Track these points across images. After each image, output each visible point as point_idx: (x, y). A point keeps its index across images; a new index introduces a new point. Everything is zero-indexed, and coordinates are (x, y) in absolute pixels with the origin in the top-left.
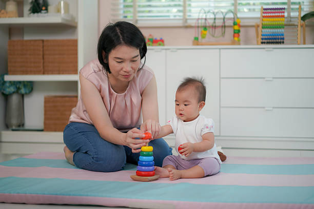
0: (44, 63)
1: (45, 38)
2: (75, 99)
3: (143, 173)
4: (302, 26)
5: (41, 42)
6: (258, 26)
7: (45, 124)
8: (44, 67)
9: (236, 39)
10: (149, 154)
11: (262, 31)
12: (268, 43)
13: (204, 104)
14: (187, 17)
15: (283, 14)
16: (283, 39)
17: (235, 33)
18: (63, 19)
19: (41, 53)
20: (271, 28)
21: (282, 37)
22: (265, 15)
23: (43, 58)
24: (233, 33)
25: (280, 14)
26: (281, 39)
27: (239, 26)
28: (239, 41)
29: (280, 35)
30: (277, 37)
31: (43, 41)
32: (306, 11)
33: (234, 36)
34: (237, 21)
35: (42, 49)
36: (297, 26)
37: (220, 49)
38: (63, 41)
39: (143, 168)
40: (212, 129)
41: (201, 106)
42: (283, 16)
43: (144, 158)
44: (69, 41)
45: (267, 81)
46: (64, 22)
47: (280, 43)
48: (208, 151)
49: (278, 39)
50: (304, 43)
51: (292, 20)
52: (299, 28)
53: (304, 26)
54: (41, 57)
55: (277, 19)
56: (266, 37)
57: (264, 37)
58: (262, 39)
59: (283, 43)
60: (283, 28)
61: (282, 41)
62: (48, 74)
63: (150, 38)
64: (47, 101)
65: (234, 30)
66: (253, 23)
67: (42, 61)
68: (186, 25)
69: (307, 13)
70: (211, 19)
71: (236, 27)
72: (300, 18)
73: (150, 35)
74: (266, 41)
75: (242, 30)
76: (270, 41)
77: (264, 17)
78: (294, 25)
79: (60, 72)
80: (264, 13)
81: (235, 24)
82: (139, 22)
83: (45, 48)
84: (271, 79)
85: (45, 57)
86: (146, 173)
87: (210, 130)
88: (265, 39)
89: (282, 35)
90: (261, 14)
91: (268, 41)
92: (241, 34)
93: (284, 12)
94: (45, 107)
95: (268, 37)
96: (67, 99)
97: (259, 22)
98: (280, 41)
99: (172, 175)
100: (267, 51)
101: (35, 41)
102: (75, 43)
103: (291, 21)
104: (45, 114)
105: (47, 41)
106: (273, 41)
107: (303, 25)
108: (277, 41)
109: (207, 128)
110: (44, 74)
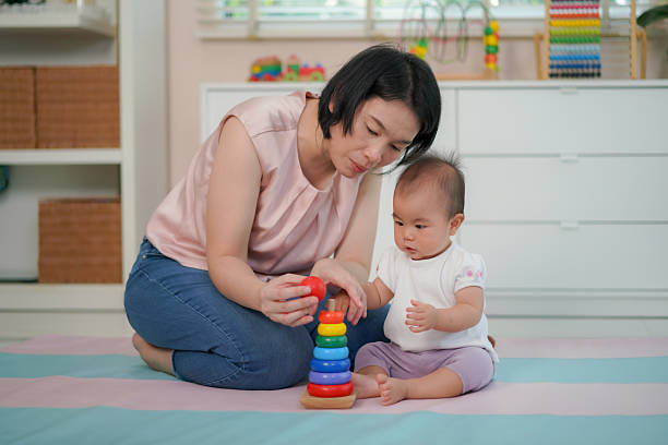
0: (36, 121)
1: (40, 62)
2: (113, 206)
3: (325, 389)
4: (639, 38)
5: (30, 72)
6: (541, 38)
7: (41, 265)
8: (37, 132)
9: (491, 66)
10: (337, 341)
11: (549, 49)
12: (565, 76)
13: (462, 219)
14: (375, 17)
15: (595, 11)
16: (599, 66)
17: (488, 52)
18: (82, 18)
19: (31, 98)
20: (570, 42)
21: (596, 62)
22: (556, 12)
23: (36, 111)
24: (484, 54)
25: (590, 11)
26: (594, 66)
27: (498, 37)
28: (497, 70)
29: (591, 58)
30: (585, 62)
31: (34, 69)
32: (644, 5)
33: (487, 60)
34: (493, 26)
35: (32, 89)
36: (630, 38)
37: (457, 89)
38: (83, 70)
39: (325, 376)
40: (480, 279)
41: (455, 225)
42: (596, 16)
43: (327, 351)
44: (99, 69)
45: (565, 161)
46: (86, 25)
47: (592, 75)
48: (469, 330)
49: (588, 67)
50: (643, 77)
51: (612, 24)
52: (634, 43)
53: (645, 38)
54: (31, 107)
55: (583, 22)
56: (560, 62)
57: (555, 63)
58: (552, 67)
59: (599, 75)
60: (597, 42)
61: (596, 71)
62: (48, 147)
63: (293, 63)
64: (45, 211)
65: (488, 46)
66: (528, 30)
67: (32, 117)
68: (373, 33)
69: (647, 9)
70: (432, 20)
71: (492, 40)
72: (635, 21)
73: (293, 57)
74: (560, 71)
75: (502, 46)
76: (570, 71)
77: (553, 17)
78: (617, 36)
79: (76, 143)
80: (553, 8)
81: (488, 32)
82: (262, 27)
83: (39, 86)
84: (575, 158)
85: (39, 107)
86: (333, 388)
87: (476, 281)
88: (558, 67)
89: (597, 58)
90: (547, 11)
91: (565, 71)
92: (501, 55)
93: (597, 7)
94: (41, 225)
95: (565, 62)
96: (95, 206)
97: (542, 28)
98: (591, 70)
99: (386, 392)
100: (564, 93)
101: (15, 69)
102: (112, 76)
103: (609, 27)
104: (41, 243)
105: (45, 69)
106: (575, 71)
107: (642, 36)
108: (585, 71)
109: (470, 274)
110: (37, 147)
